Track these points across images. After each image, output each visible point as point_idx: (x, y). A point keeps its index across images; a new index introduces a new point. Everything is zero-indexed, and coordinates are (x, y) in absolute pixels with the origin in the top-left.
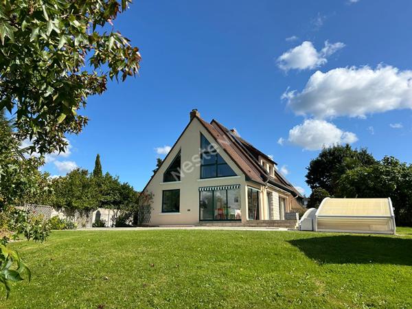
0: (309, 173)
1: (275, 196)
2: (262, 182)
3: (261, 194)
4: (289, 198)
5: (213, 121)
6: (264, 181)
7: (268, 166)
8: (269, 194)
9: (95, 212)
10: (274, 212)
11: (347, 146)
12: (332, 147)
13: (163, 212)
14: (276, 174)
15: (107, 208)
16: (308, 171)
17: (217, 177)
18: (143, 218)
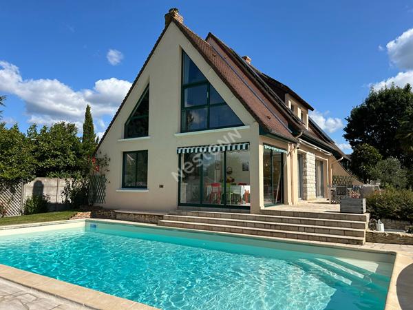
0: (348, 125)
1: (311, 158)
2: (291, 137)
3: (288, 158)
4: (329, 160)
5: (210, 35)
6: (295, 135)
7: (299, 111)
8: (301, 157)
9: (32, 184)
10: (308, 185)
11: (408, 87)
12: (384, 89)
13: (124, 186)
14: (312, 124)
15: (55, 177)
16: (347, 123)
17: (209, 128)
18: (95, 195)
